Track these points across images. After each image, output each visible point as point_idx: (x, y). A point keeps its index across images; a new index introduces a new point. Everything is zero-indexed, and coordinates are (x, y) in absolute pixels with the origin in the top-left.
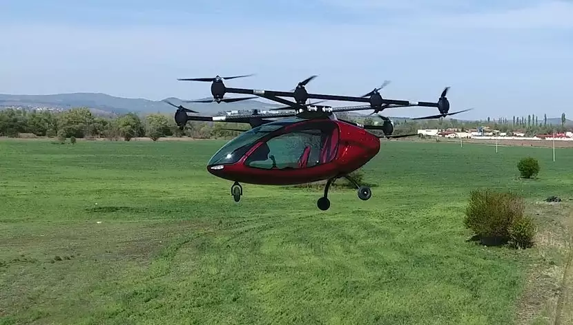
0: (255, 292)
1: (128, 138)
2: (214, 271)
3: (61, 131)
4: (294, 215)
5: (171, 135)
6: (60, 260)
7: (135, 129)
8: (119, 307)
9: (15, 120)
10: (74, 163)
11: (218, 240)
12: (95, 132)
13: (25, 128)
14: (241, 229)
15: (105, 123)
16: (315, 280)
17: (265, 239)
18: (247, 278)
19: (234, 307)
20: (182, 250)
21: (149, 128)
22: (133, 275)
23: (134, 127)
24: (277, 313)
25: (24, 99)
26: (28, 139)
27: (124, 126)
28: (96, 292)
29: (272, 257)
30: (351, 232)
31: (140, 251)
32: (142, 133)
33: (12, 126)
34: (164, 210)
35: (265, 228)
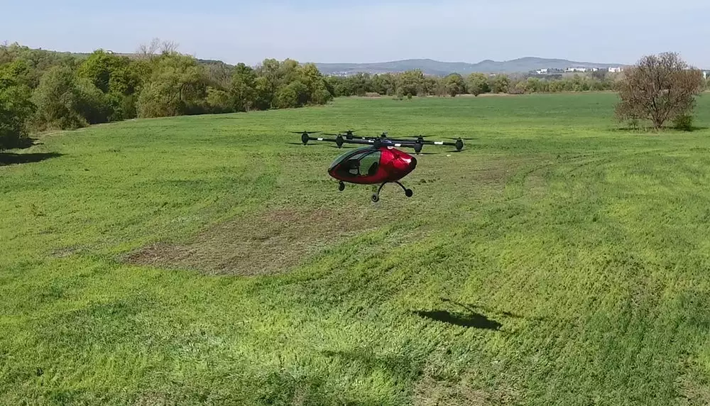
0: (612, 214)
1: (454, 94)
2: (565, 195)
3: (399, 89)
4: (629, 151)
5: (489, 91)
6: (425, 182)
7: (459, 88)
8: (487, 220)
9: (364, 82)
10: (415, 113)
11: (562, 170)
12: (426, 90)
13: (371, 88)
14: (580, 163)
15: (433, 82)
16: (670, 206)
17: (607, 171)
18: (599, 202)
19: (595, 226)
20: (530, 178)
21: (470, 85)
22: (490, 195)
23: (458, 84)
24: (642, 234)
25: (369, 66)
26: (372, 97)
27: (450, 83)
28: (463, 208)
29: (619, 186)
30: (695, 166)
31: (492, 177)
32: (465, 91)
33: (361, 87)
34: (503, 146)
35: (603, 162)
